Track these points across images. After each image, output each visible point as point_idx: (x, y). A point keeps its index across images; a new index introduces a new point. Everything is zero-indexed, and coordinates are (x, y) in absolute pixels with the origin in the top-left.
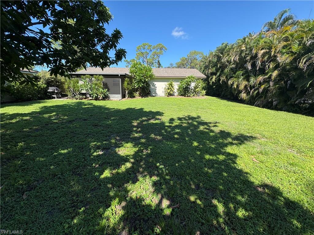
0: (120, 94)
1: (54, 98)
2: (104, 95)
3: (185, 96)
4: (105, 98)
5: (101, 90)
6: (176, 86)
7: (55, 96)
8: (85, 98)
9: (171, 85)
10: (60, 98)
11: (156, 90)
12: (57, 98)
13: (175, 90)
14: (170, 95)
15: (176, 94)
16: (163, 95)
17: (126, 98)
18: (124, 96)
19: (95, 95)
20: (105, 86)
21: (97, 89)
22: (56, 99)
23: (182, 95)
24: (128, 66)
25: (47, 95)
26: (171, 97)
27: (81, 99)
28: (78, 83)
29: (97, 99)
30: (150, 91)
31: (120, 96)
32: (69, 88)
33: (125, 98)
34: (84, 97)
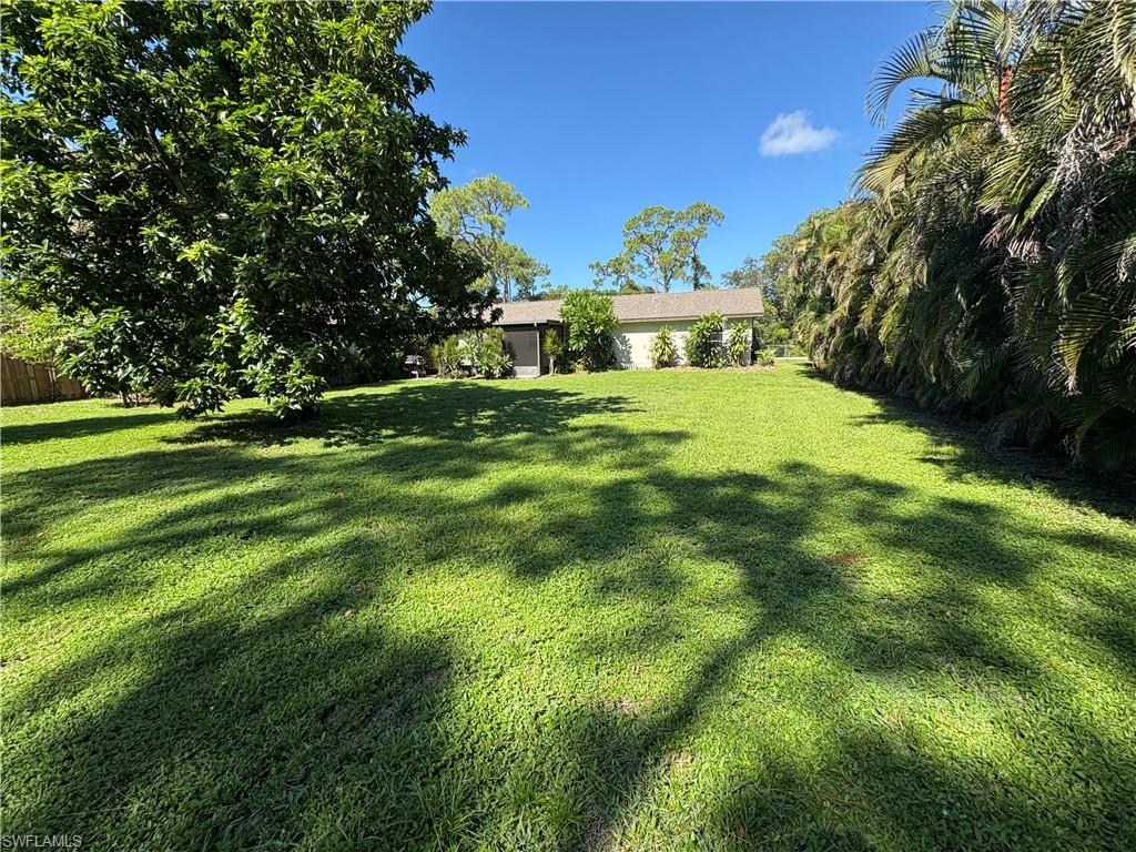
0: (536, 365)
1: (414, 376)
2: (503, 367)
3: (703, 367)
4: (507, 373)
5: (497, 356)
6: (680, 340)
7: (416, 372)
8: (469, 376)
9: (663, 338)
10: (424, 376)
11: (629, 353)
12: (420, 376)
13: (681, 352)
14: (662, 364)
15: (682, 362)
16: (649, 364)
17: (551, 373)
18: (545, 371)
19: (485, 368)
20: (507, 348)
21: (490, 357)
22: (417, 379)
23: (694, 364)
24: (601, 280)
25: (403, 372)
26: (667, 368)
27: (461, 377)
28: (457, 344)
29: (489, 376)
30: (612, 357)
31: (536, 369)
32: (440, 356)
33: (548, 373)
34: (467, 372)
